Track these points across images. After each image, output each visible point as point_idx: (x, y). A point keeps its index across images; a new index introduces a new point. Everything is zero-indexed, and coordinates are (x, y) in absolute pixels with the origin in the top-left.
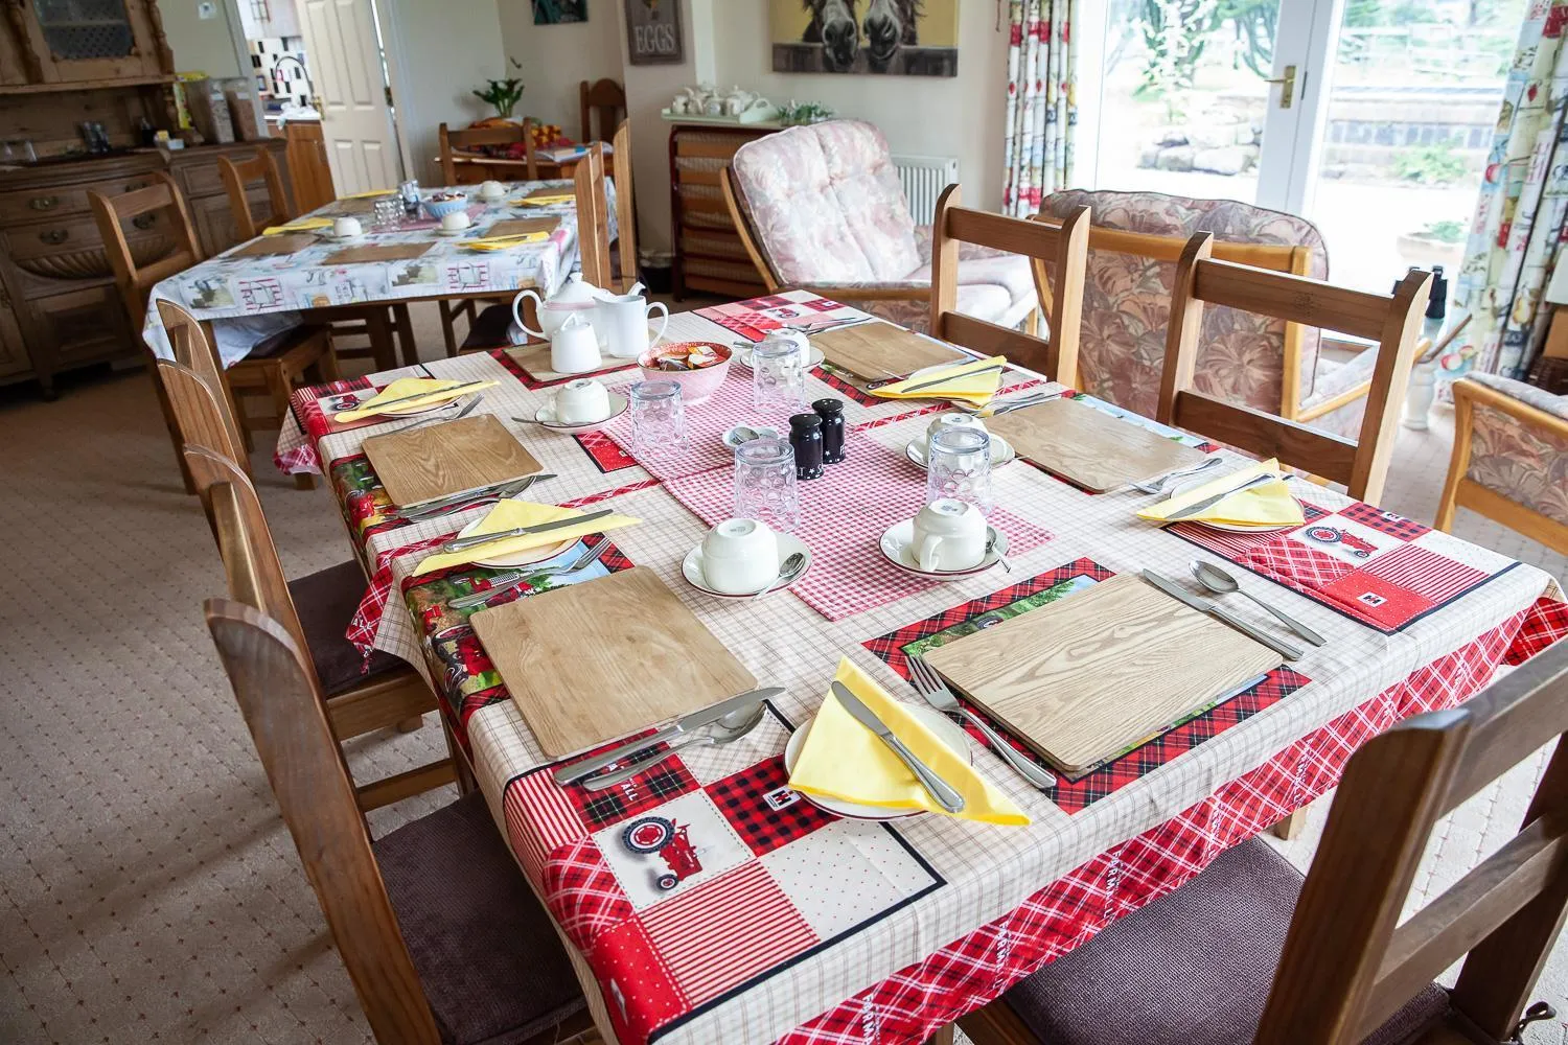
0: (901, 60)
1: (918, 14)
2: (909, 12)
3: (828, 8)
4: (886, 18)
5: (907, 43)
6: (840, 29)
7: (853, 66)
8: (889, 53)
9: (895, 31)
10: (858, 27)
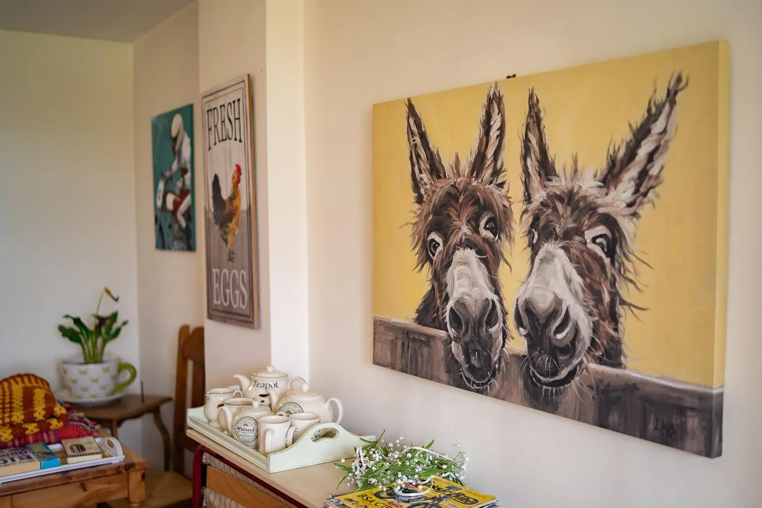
0: (590, 394)
1: (623, 303)
2: (607, 298)
3: (454, 270)
4: (558, 301)
5: (600, 361)
6: (474, 310)
7: (496, 383)
8: (564, 373)
9: (577, 330)
10: (505, 313)
